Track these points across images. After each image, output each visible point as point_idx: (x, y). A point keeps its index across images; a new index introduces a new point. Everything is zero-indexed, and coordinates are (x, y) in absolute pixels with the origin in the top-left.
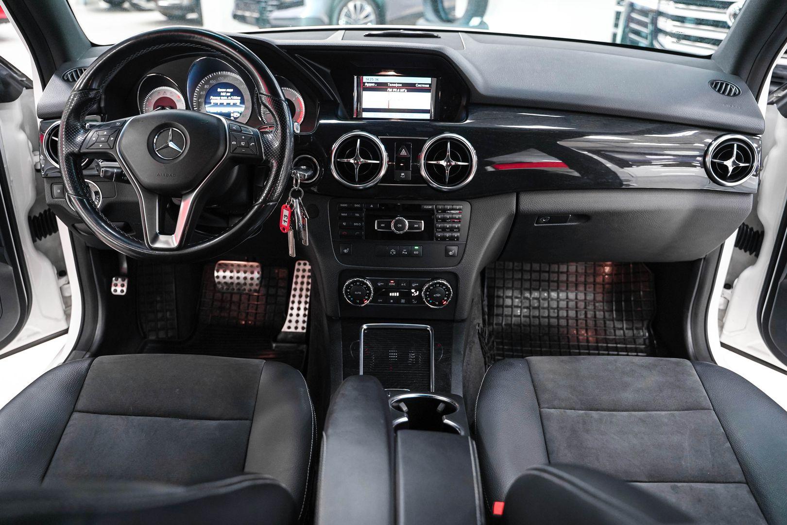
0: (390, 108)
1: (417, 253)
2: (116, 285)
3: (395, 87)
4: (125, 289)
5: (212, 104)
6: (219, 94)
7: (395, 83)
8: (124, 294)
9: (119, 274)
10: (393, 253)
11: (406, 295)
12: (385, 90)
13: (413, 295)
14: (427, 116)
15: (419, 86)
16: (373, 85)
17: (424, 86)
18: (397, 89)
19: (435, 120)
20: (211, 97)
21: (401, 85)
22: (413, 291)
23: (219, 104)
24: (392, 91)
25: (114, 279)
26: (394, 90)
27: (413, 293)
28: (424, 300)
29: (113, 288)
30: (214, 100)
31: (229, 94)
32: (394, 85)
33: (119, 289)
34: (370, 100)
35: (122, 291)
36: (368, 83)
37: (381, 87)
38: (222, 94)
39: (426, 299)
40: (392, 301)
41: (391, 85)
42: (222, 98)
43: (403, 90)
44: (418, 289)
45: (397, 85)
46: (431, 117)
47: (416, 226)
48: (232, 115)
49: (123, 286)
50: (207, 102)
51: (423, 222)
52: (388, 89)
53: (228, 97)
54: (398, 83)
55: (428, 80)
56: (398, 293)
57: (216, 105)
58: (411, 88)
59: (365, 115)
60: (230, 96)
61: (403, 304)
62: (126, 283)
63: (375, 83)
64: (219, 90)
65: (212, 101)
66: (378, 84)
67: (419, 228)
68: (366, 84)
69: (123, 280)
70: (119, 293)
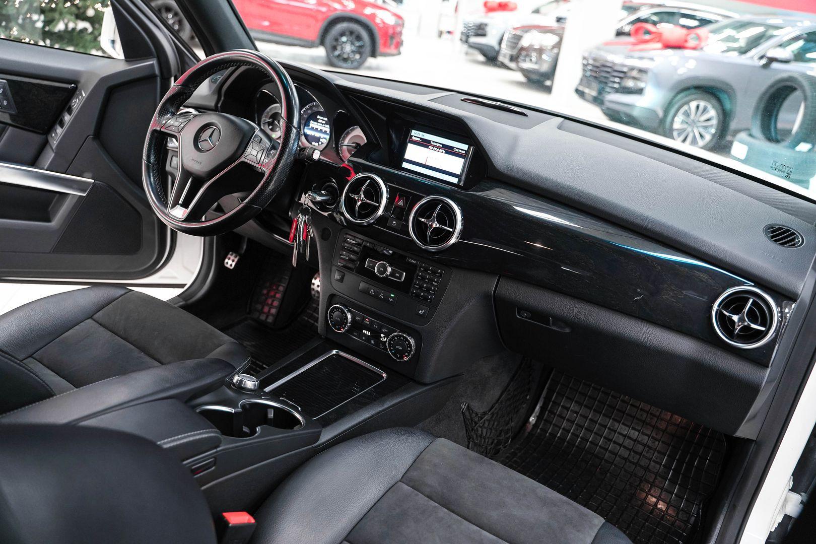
0: (427, 164)
1: (392, 300)
2: (229, 259)
3: (435, 146)
4: (234, 264)
5: (310, 127)
6: (316, 120)
7: (437, 143)
8: (232, 268)
9: (236, 251)
10: (372, 292)
11: (376, 335)
12: (427, 147)
13: (381, 339)
14: (455, 180)
15: (457, 150)
16: (419, 139)
17: (460, 151)
18: (437, 148)
19: (465, 187)
20: (311, 121)
21: (441, 146)
22: (382, 335)
25: (231, 253)
26: (434, 148)
27: (382, 338)
28: (388, 347)
29: (226, 260)
30: (313, 124)
31: (324, 122)
32: (436, 144)
33: (230, 262)
34: (413, 152)
35: (231, 265)
36: (415, 137)
37: (425, 143)
38: (319, 121)
39: (390, 347)
40: (364, 338)
41: (433, 143)
42: (318, 124)
43: (442, 150)
44: (386, 336)
45: (438, 145)
46: (459, 181)
47: (397, 275)
48: (321, 140)
49: (233, 261)
50: (307, 124)
51: (404, 273)
52: (430, 147)
53: (323, 124)
54: (439, 143)
55: (465, 147)
56: (369, 333)
57: (312, 129)
58: (449, 150)
59: (405, 165)
60: (324, 124)
61: (372, 344)
62: (236, 260)
63: (421, 139)
64: (318, 117)
65: (311, 125)
66: (423, 140)
67: (400, 278)
68: (413, 138)
69: (236, 257)
70: (228, 266)
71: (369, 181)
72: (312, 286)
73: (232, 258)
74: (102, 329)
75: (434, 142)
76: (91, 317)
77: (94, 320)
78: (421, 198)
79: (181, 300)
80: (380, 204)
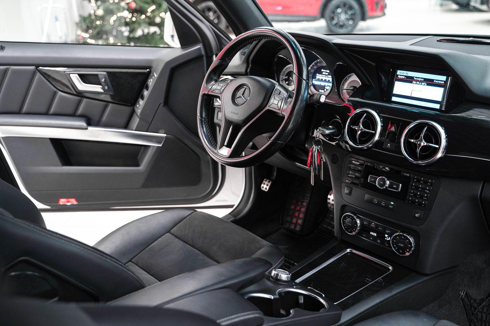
0: (412, 96)
1: (392, 207)
2: (264, 184)
3: (418, 81)
4: (268, 188)
5: (317, 79)
6: (321, 73)
7: (419, 78)
8: (266, 190)
9: (269, 178)
10: (375, 202)
11: (381, 236)
12: (411, 82)
13: (386, 239)
14: (437, 106)
15: (436, 82)
16: (404, 77)
17: (440, 82)
18: (420, 82)
19: (446, 111)
20: (317, 74)
21: (423, 80)
22: (386, 236)
23: (320, 79)
24: (416, 84)
25: (265, 179)
26: (417, 83)
27: (386, 237)
28: (391, 245)
29: (262, 185)
30: (319, 76)
32: (418, 79)
33: (265, 186)
34: (399, 88)
35: (266, 189)
36: (400, 75)
37: (409, 80)
38: (324, 73)
39: (393, 245)
40: (371, 238)
41: (416, 79)
42: (323, 76)
43: (424, 83)
44: (390, 236)
45: (420, 79)
46: (441, 107)
47: (394, 186)
48: (326, 87)
49: (267, 185)
50: (314, 77)
51: (401, 185)
52: (414, 82)
53: (326, 75)
54: (421, 78)
55: (444, 78)
56: (376, 234)
57: (319, 80)
58: (430, 83)
59: (394, 99)
60: (327, 75)
61: (378, 243)
62: (269, 184)
63: (405, 76)
64: (322, 70)
65: (317, 77)
66: (407, 77)
67: (397, 188)
68: (399, 76)
69: (269, 182)
70: (264, 189)
71: (365, 114)
72: (328, 201)
73: (266, 183)
74: (177, 240)
75: (416, 77)
76: (169, 232)
77: (171, 234)
78: (409, 123)
79: (232, 217)
80: (376, 131)
